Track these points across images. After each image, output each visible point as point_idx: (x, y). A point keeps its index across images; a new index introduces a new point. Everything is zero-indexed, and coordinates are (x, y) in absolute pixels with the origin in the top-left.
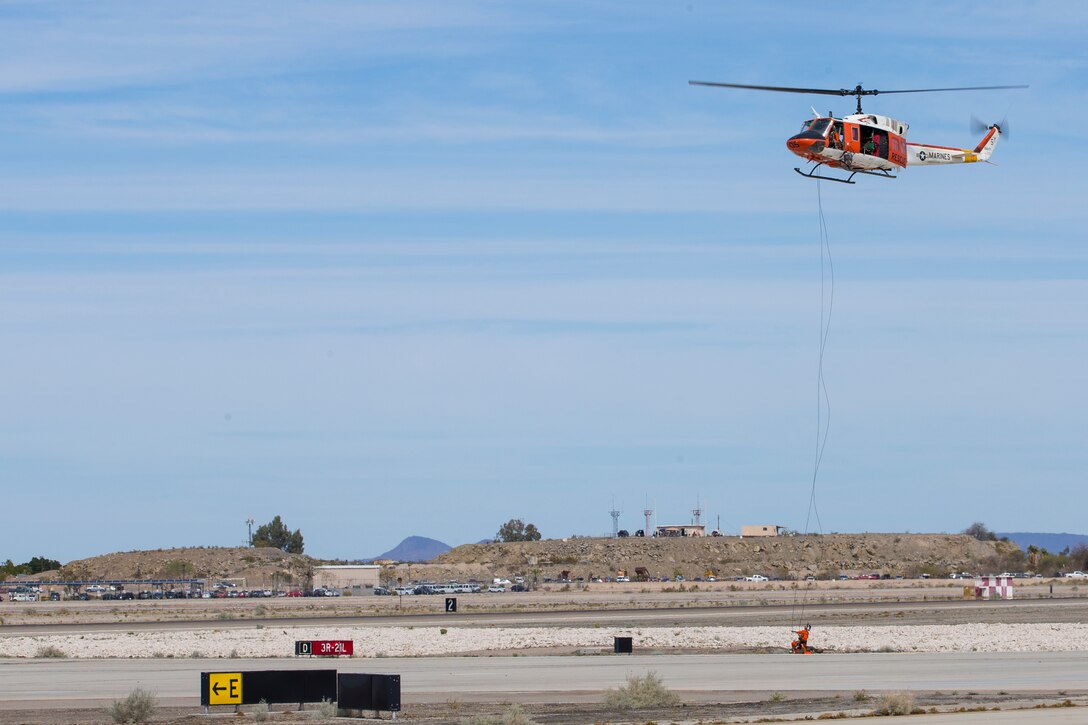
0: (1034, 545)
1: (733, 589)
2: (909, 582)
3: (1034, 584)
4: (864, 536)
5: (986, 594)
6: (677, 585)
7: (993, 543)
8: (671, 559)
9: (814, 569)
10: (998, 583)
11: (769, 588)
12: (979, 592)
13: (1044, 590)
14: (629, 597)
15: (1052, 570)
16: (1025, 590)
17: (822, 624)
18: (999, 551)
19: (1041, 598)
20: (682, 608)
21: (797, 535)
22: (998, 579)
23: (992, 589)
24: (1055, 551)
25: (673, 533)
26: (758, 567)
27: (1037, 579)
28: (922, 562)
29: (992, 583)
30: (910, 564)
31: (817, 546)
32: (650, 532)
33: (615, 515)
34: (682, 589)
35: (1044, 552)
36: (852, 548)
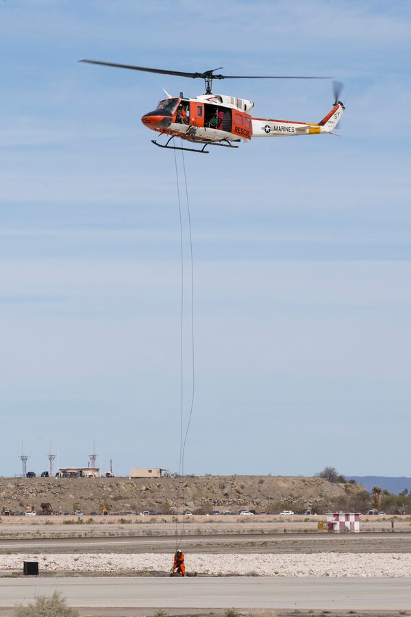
0: (378, 487)
1: (123, 521)
2: (271, 517)
3: (379, 520)
4: (234, 478)
5: (337, 528)
6: (75, 518)
7: (342, 485)
8: (71, 496)
9: (192, 506)
10: (347, 519)
11: (153, 521)
12: (331, 526)
13: (388, 525)
14: (36, 528)
15: (393, 507)
16: (370, 525)
17: (199, 552)
18: (348, 492)
19: (383, 532)
20: (80, 538)
21: (177, 476)
22: (347, 516)
23: (342, 524)
24: (396, 492)
25: (73, 475)
26: (144, 504)
27: (381, 516)
28: (282, 500)
29: (342, 518)
30: (273, 502)
31: (193, 486)
32: (53, 474)
33: (24, 459)
34: (80, 522)
35: (386, 493)
36: (223, 487)
